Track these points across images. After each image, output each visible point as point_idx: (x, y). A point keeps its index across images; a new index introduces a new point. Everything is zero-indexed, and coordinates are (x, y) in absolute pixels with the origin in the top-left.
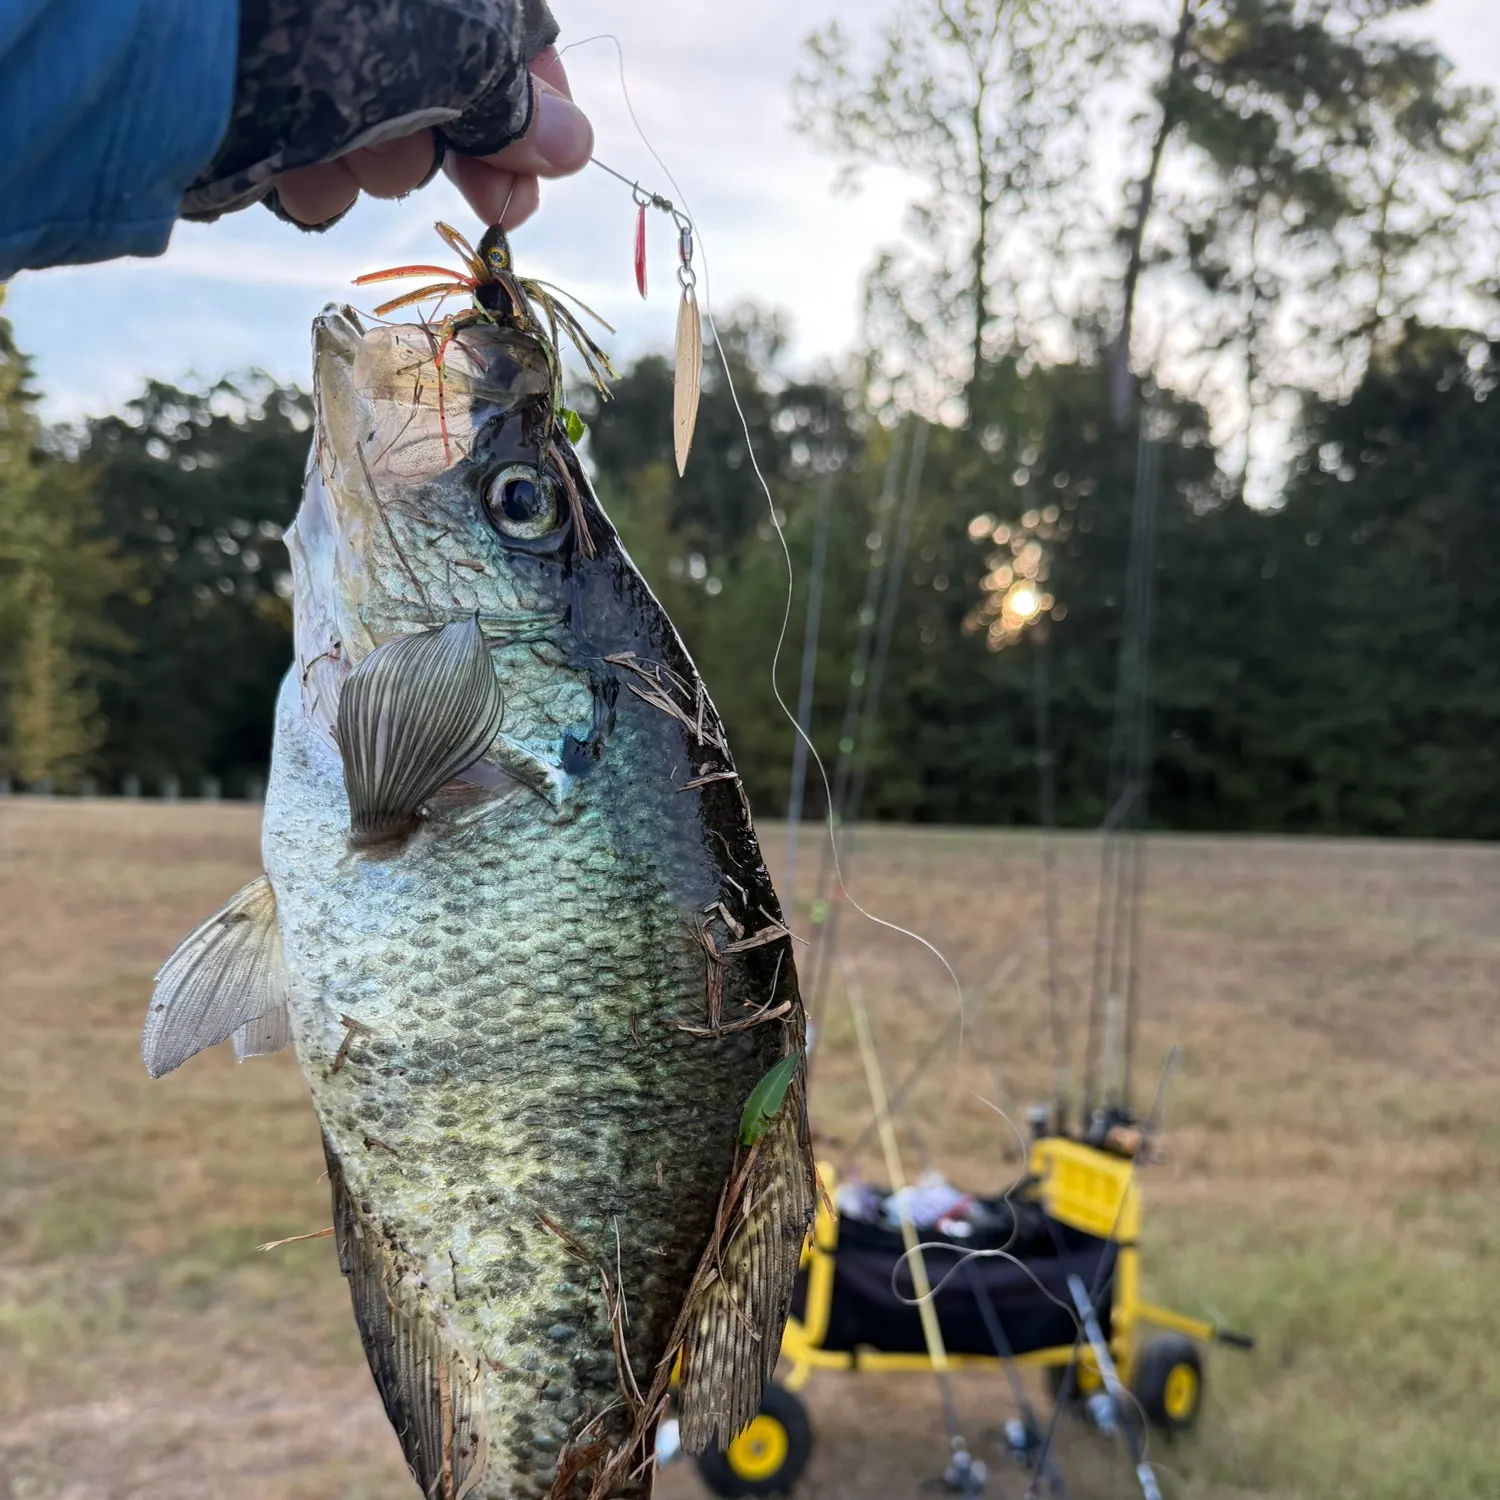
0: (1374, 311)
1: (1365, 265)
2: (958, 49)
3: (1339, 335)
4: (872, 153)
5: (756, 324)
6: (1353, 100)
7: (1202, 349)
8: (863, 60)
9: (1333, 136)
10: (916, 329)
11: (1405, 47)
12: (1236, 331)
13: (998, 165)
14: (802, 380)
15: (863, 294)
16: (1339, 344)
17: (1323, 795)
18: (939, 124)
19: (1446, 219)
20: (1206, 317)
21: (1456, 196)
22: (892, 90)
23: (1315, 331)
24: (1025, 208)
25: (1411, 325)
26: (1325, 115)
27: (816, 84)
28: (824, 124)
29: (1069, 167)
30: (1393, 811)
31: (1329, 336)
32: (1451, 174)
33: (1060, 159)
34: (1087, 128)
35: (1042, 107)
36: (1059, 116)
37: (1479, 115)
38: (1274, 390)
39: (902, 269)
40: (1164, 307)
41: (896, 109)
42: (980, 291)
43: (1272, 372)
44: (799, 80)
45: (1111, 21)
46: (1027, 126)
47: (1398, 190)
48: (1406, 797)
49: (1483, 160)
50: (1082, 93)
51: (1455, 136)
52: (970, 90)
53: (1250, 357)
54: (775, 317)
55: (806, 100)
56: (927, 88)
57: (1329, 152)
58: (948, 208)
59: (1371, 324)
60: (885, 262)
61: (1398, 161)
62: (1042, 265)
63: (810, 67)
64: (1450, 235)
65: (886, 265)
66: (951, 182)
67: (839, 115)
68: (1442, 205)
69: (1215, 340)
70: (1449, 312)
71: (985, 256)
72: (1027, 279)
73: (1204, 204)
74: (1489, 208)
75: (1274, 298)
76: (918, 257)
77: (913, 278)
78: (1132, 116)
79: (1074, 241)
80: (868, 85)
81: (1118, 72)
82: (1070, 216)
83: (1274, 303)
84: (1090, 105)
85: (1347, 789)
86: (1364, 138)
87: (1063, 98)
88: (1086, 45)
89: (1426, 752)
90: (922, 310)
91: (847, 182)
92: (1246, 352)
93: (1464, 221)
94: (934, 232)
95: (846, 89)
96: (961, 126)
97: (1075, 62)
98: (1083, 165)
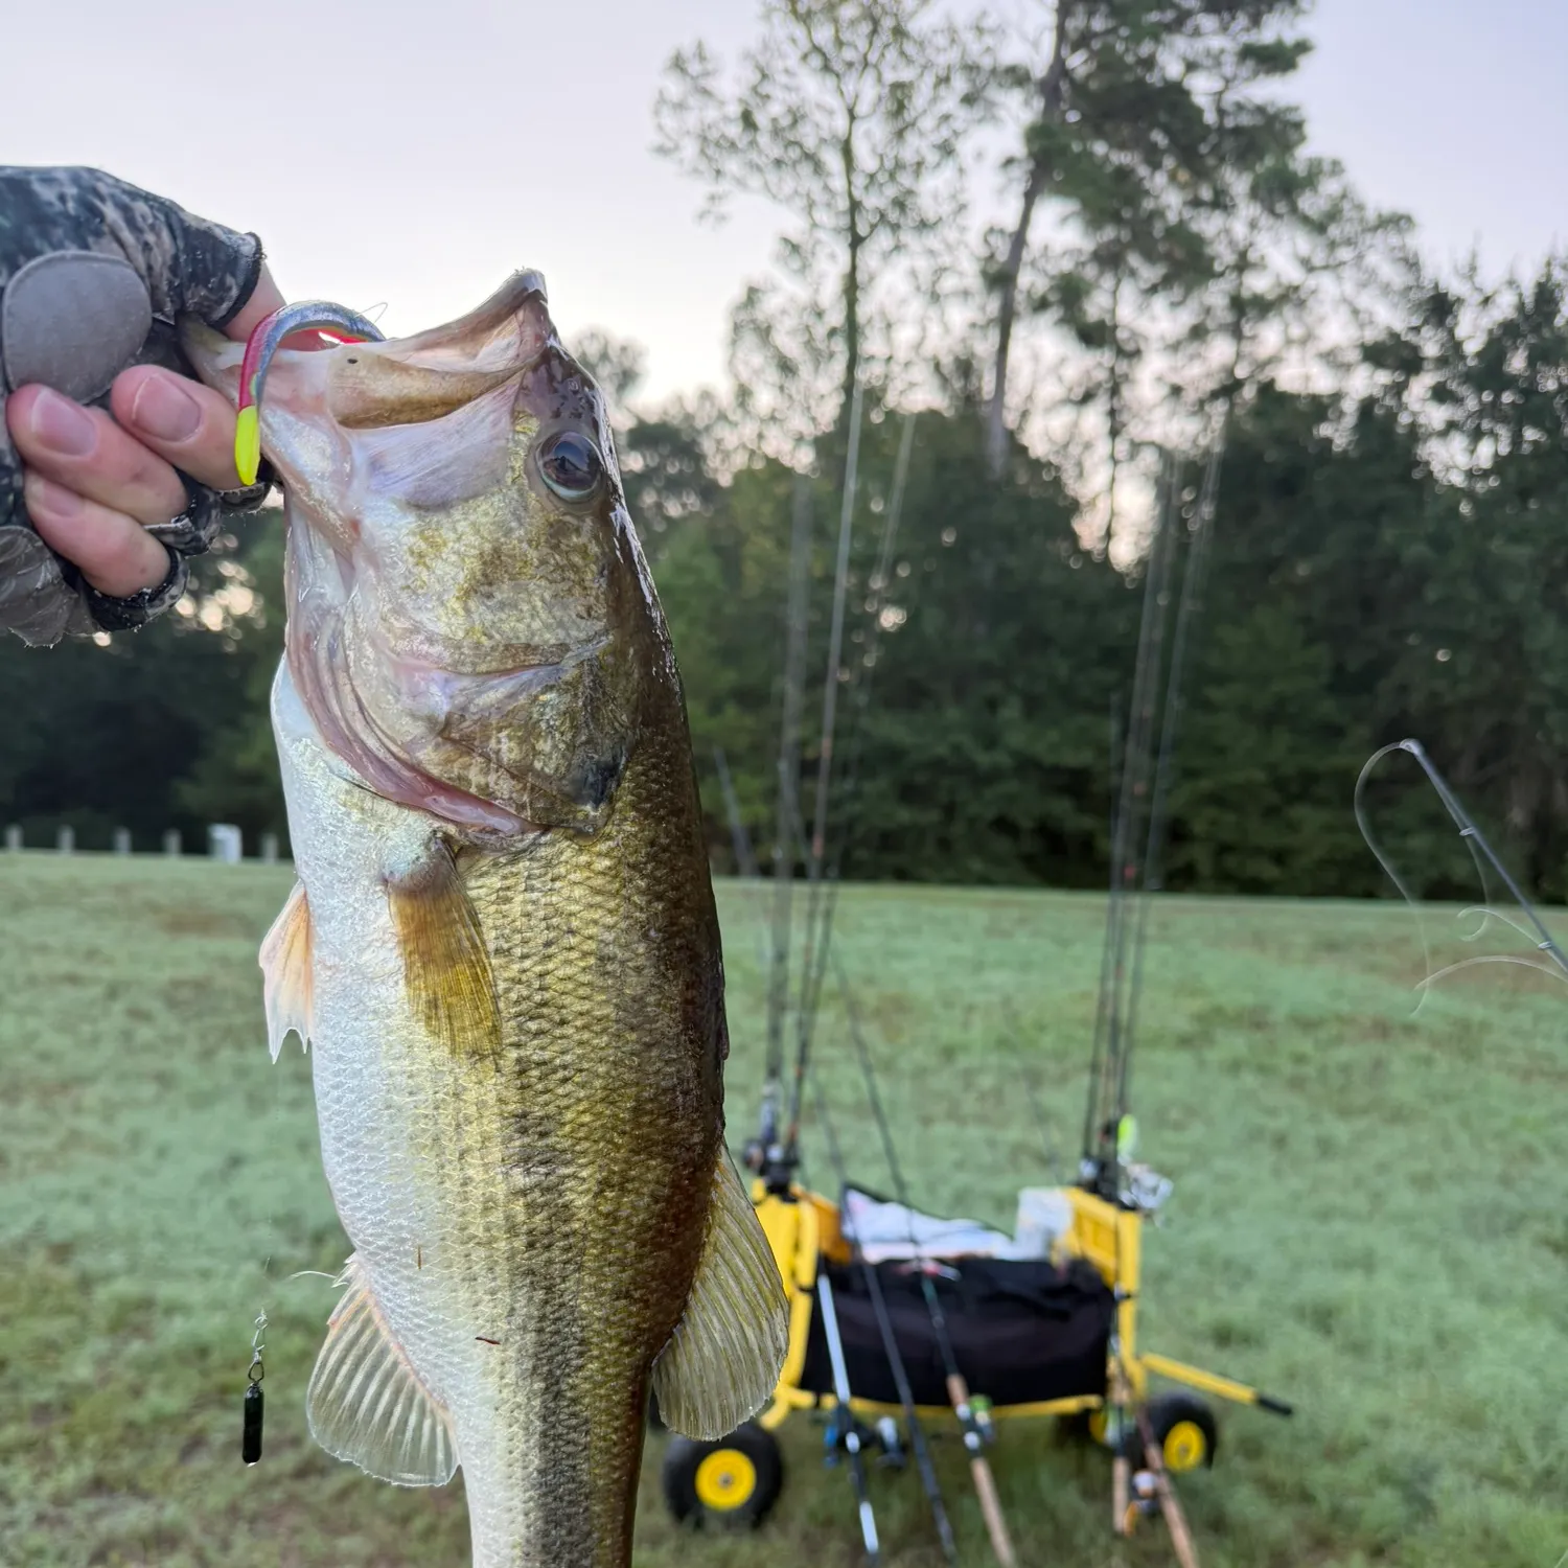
0: (1230, 371)
1: (1222, 328)
2: (831, 81)
3: (1200, 394)
4: (741, 183)
5: (604, 356)
6: (1211, 161)
7: (1067, 401)
8: (731, 84)
9: (1190, 197)
10: (786, 367)
11: (1271, 110)
12: (1099, 385)
13: (872, 201)
14: (652, 419)
15: (730, 326)
16: (1201, 403)
17: (1200, 855)
18: (810, 158)
19: (1296, 288)
20: (1072, 372)
21: (1308, 266)
22: (761, 119)
23: (1176, 391)
24: (898, 248)
25: (1267, 389)
26: (1184, 176)
27: (680, 106)
28: (690, 148)
29: (946, 209)
30: (1269, 871)
31: (1191, 396)
32: (1303, 242)
33: (935, 197)
34: (961, 171)
35: (916, 146)
36: (932, 157)
37: (1330, 187)
38: (1136, 447)
39: (770, 305)
40: (1036, 357)
41: (764, 139)
42: (852, 331)
43: (1135, 430)
44: (662, 100)
45: (986, 62)
46: (899, 165)
47: (1252, 256)
48: (1280, 857)
49: (1334, 231)
50: (956, 134)
51: (1309, 203)
52: (841, 123)
53: (1112, 413)
54: (624, 349)
55: (669, 121)
56: (797, 117)
57: (1187, 214)
58: (818, 242)
59: (1229, 389)
60: (752, 296)
61: (1253, 225)
62: (916, 306)
63: (674, 88)
64: (1301, 304)
65: (755, 298)
66: (822, 216)
67: (704, 139)
68: (1293, 274)
69: (1078, 393)
70: (1307, 378)
71: (859, 294)
72: (901, 321)
73: (1067, 257)
74: (1339, 278)
75: (1136, 354)
76: (786, 293)
77: (784, 312)
78: (1003, 160)
79: (949, 283)
80: (734, 110)
81: (990, 115)
82: (946, 260)
83: (1135, 360)
84: (965, 148)
85: (1224, 849)
86: (1221, 202)
87: (937, 138)
88: (960, 84)
89: (1301, 812)
90: (791, 346)
91: (711, 212)
92: (1108, 407)
93: (1314, 292)
94: (804, 268)
95: (712, 114)
96: (833, 160)
97: (950, 102)
98: (962, 207)
